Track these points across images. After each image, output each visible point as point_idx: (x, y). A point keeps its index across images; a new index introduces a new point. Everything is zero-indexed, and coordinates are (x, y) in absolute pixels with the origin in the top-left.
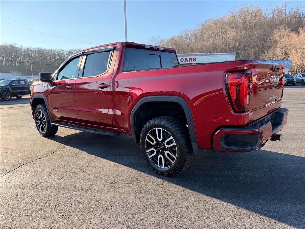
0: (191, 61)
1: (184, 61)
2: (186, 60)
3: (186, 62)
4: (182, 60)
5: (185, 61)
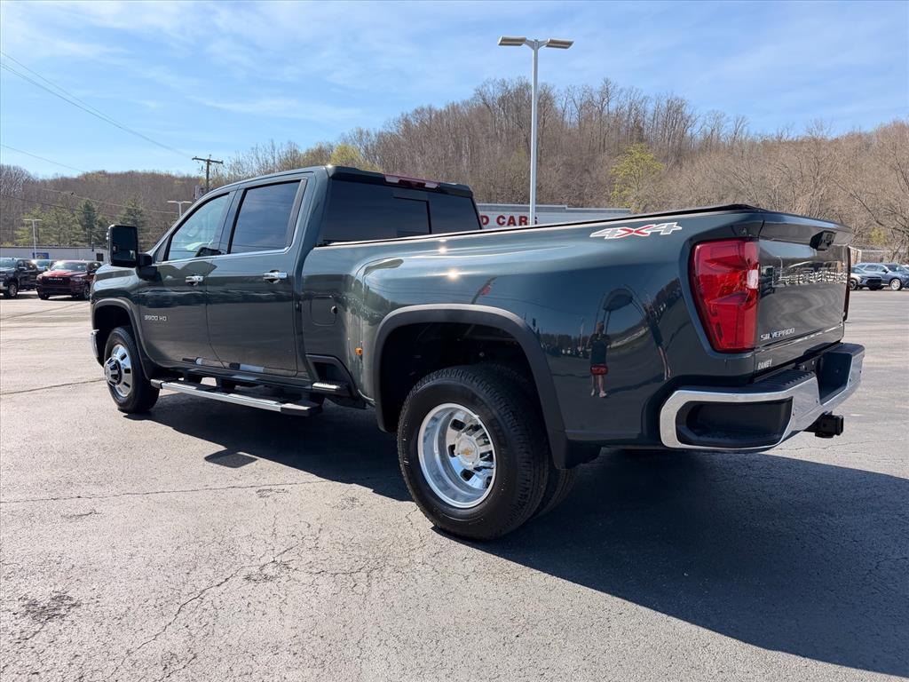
1: (506, 224)
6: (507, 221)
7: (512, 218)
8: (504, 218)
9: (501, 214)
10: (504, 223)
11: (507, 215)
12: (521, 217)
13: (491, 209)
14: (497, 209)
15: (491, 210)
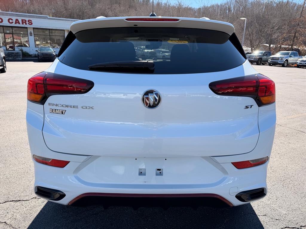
0: (24, 23)
6: (14, 21)
7: (17, 20)
8: (12, 20)
9: (10, 17)
10: (12, 22)
11: (14, 19)
12: (22, 20)
14: (7, 15)
15: (3, 15)
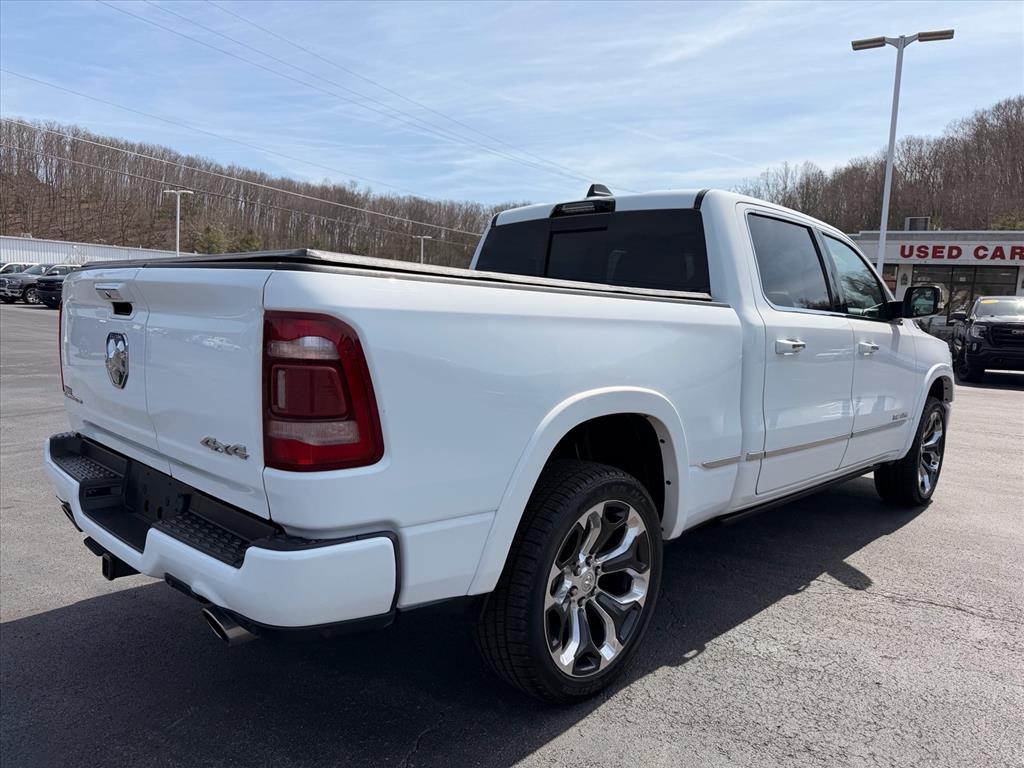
0: (1017, 257)
1: (988, 258)
2: (999, 252)
3: (998, 262)
4: (981, 253)
5: (993, 257)
6: (990, 253)
7: (999, 249)
8: (985, 249)
9: (983, 243)
10: (985, 256)
11: (991, 248)
12: (1014, 248)
13: (965, 238)
14: (976, 237)
15: (965, 240)
